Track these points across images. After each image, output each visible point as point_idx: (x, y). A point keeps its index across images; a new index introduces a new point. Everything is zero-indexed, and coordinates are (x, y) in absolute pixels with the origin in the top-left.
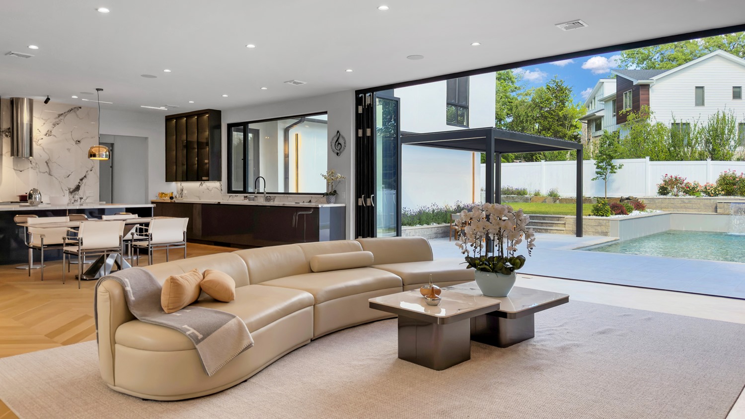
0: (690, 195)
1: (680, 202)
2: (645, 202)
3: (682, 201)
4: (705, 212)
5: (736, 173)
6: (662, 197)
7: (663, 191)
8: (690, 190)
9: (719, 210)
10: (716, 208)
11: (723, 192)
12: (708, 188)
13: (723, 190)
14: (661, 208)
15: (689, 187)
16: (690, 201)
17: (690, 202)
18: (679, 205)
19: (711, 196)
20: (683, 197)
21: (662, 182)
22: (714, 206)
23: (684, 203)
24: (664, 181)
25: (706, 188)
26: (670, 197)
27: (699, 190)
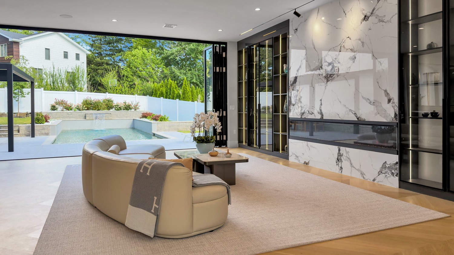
0: (69, 110)
1: (66, 114)
3: (67, 114)
4: (80, 119)
5: (91, 98)
6: (54, 111)
7: (54, 108)
8: (68, 108)
9: (87, 118)
11: (86, 109)
13: (86, 107)
15: (68, 106)
16: (71, 114)
19: (81, 110)
20: (66, 112)
21: (52, 103)
22: (84, 116)
23: (68, 114)
24: (54, 102)
25: (78, 106)
26: (60, 112)
27: (74, 108)
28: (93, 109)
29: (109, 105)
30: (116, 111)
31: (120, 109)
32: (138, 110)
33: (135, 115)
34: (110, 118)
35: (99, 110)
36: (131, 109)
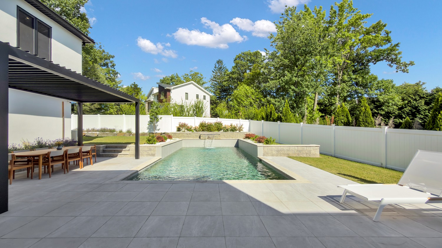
0: (189, 131)
2: (172, 135)
3: (186, 134)
4: (196, 138)
5: (206, 122)
6: (178, 132)
7: (179, 130)
9: (201, 138)
11: (202, 130)
14: (179, 137)
15: (189, 128)
17: (190, 134)
18: (185, 136)
19: (197, 132)
20: (187, 132)
21: (178, 126)
22: (199, 136)
23: (188, 135)
24: (180, 125)
26: (182, 132)
27: (193, 129)
28: (206, 131)
29: (219, 127)
30: (224, 132)
31: (227, 130)
32: (242, 131)
33: (239, 136)
34: (219, 138)
35: (211, 131)
36: (236, 130)
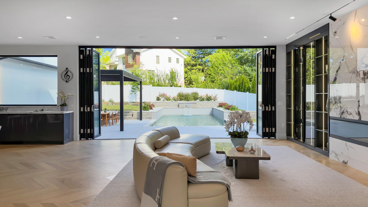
0: (168, 101)
2: (152, 104)
4: (175, 107)
5: (183, 92)
6: (158, 101)
7: (158, 99)
8: (168, 99)
9: (180, 106)
10: (178, 106)
12: (175, 98)
13: (179, 99)
14: (159, 106)
17: (169, 103)
18: (165, 105)
19: (176, 101)
20: (166, 102)
21: (158, 96)
23: (167, 104)
25: (174, 98)
26: (162, 102)
27: (172, 99)
28: (184, 100)
29: (195, 97)
30: (200, 101)
31: (203, 100)
32: (217, 100)
33: (214, 105)
34: (195, 107)
35: (189, 101)
36: (211, 100)
